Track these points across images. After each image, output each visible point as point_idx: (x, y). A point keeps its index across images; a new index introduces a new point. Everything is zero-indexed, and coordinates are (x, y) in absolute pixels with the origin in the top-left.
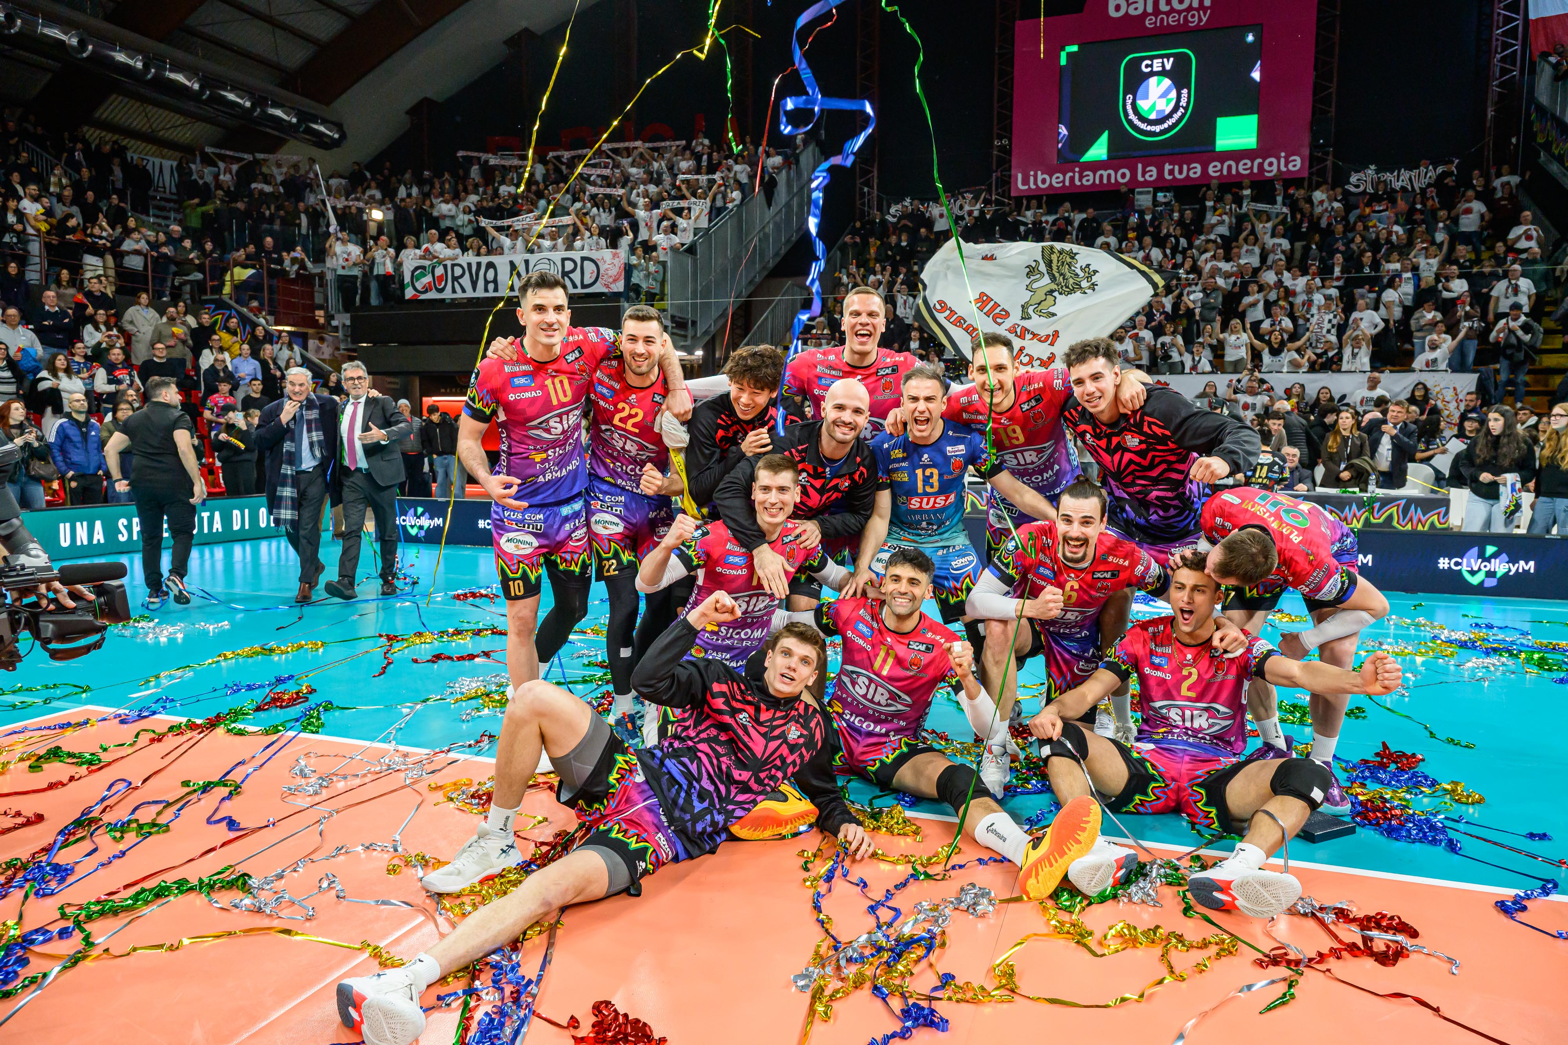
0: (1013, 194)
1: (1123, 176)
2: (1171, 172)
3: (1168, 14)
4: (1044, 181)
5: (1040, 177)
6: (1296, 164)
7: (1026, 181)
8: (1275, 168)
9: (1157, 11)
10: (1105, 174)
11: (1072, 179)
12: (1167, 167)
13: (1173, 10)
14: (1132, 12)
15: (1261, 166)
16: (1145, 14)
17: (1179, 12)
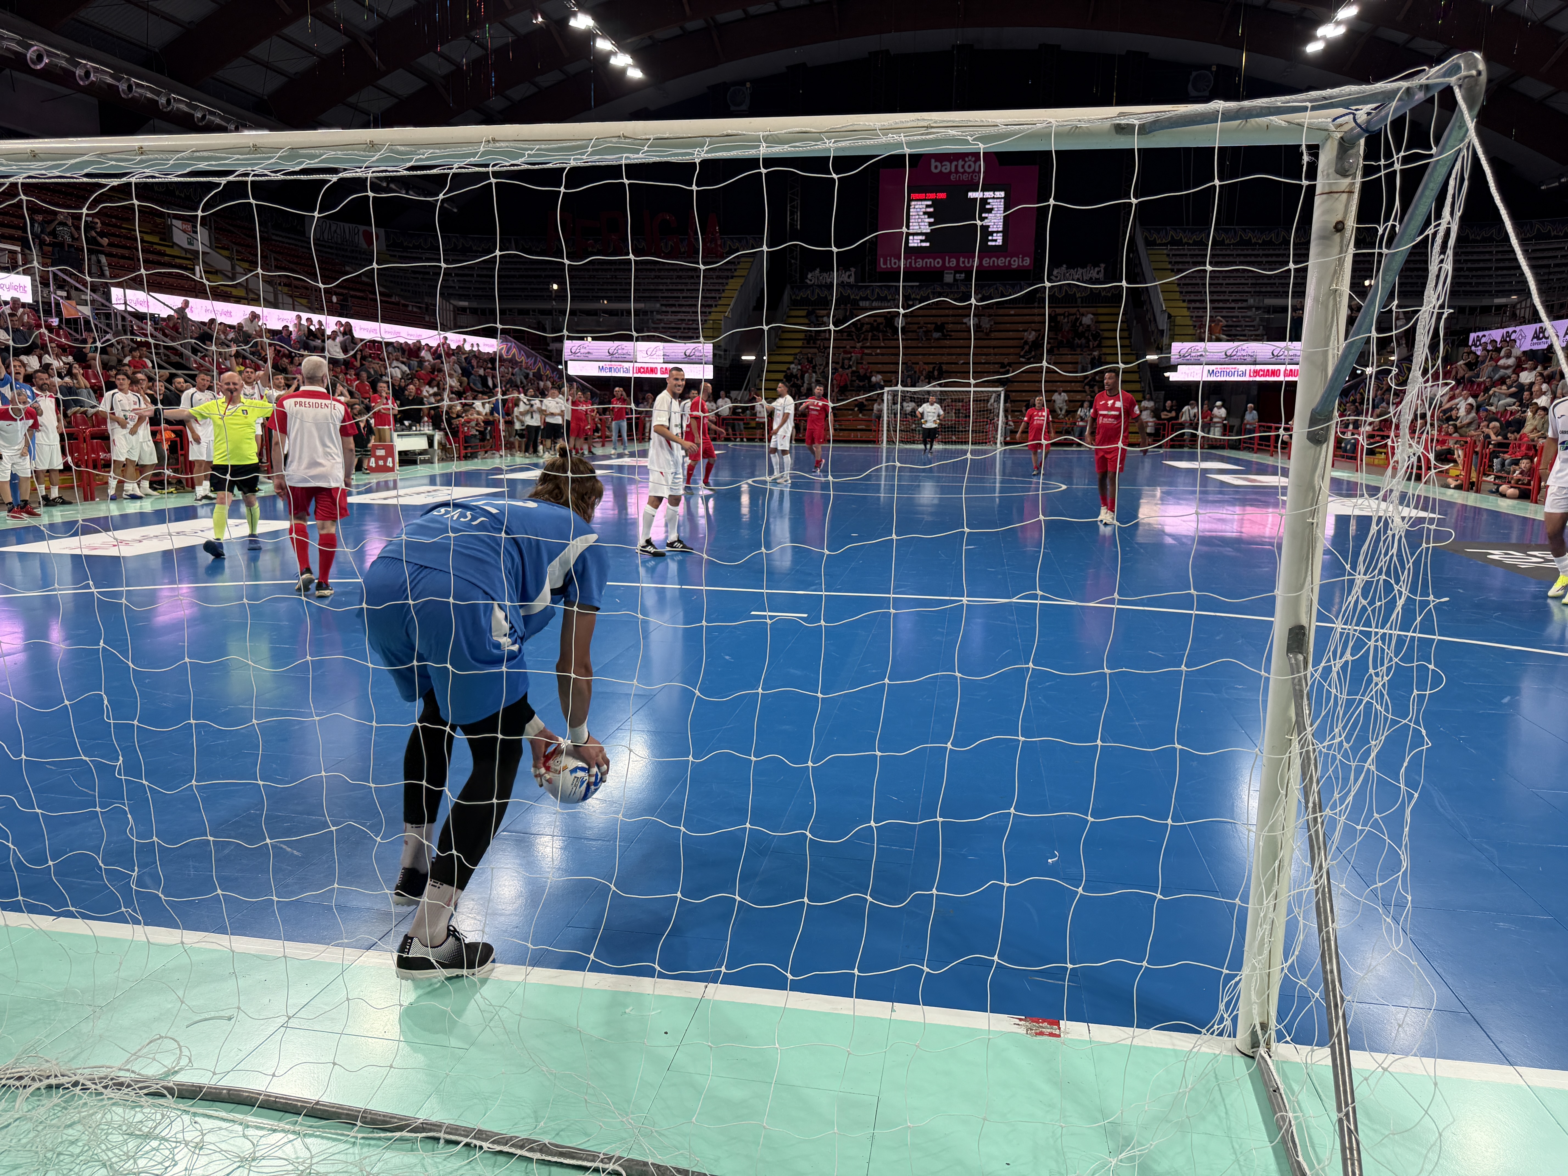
0: (878, 270)
1: (938, 263)
2: (964, 262)
3: (963, 173)
4: (895, 263)
5: (893, 261)
6: (1027, 262)
7: (885, 263)
8: (1016, 263)
9: (957, 172)
10: (928, 261)
11: (911, 263)
12: (962, 259)
13: (965, 172)
14: (944, 170)
15: (1009, 261)
16: (950, 172)
17: (969, 173)
